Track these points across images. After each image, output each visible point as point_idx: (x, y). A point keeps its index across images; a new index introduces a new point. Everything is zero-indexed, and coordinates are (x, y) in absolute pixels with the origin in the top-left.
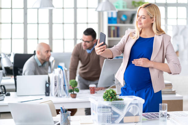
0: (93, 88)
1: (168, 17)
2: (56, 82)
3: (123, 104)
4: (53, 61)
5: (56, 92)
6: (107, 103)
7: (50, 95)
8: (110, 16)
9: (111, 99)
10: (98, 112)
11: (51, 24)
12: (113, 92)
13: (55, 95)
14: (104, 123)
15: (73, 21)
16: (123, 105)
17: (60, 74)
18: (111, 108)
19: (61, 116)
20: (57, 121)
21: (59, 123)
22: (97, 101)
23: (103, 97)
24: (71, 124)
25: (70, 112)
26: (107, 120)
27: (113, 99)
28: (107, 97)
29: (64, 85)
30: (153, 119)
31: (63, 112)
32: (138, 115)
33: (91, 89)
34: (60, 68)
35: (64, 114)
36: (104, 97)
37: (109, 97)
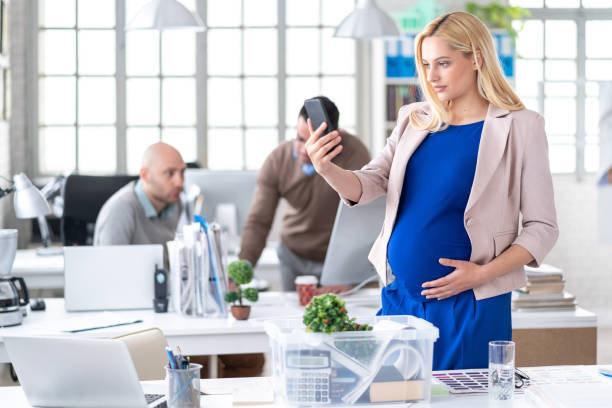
0: (308, 287)
1: (589, 53)
2: (186, 267)
3: (372, 342)
4: (196, 199)
5: (187, 299)
6: (316, 340)
7: (170, 309)
8: (393, 52)
9: (329, 326)
10: (288, 367)
11: (202, 77)
12: (335, 304)
13: (182, 309)
14: (308, 403)
15: (274, 70)
16: (371, 346)
17: (198, 243)
18: (328, 354)
19: (172, 381)
20: (159, 393)
21: (165, 402)
22: (284, 331)
23: (302, 320)
24: (202, 404)
25: (201, 366)
26: (318, 393)
27: (334, 327)
28: (316, 320)
29: (212, 279)
30: (471, 390)
31: (177, 367)
32: (416, 378)
33: (301, 289)
34: (198, 224)
35: (179, 374)
36: (307, 320)
37: (321, 319)
